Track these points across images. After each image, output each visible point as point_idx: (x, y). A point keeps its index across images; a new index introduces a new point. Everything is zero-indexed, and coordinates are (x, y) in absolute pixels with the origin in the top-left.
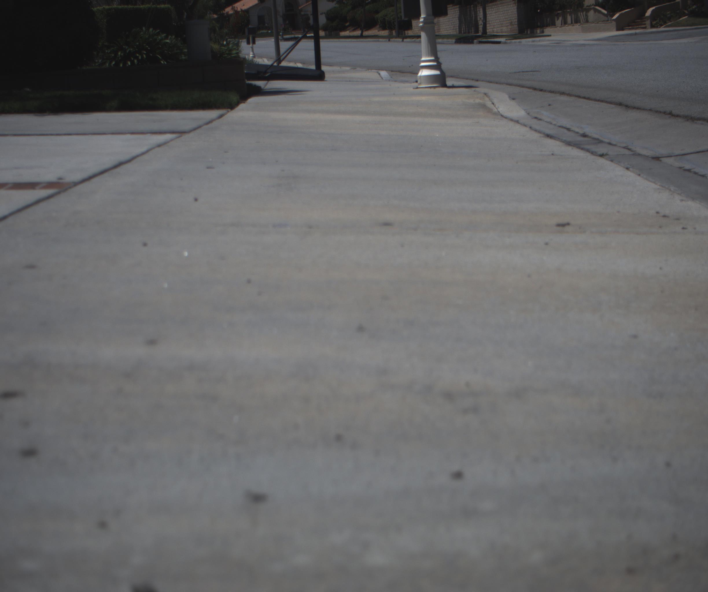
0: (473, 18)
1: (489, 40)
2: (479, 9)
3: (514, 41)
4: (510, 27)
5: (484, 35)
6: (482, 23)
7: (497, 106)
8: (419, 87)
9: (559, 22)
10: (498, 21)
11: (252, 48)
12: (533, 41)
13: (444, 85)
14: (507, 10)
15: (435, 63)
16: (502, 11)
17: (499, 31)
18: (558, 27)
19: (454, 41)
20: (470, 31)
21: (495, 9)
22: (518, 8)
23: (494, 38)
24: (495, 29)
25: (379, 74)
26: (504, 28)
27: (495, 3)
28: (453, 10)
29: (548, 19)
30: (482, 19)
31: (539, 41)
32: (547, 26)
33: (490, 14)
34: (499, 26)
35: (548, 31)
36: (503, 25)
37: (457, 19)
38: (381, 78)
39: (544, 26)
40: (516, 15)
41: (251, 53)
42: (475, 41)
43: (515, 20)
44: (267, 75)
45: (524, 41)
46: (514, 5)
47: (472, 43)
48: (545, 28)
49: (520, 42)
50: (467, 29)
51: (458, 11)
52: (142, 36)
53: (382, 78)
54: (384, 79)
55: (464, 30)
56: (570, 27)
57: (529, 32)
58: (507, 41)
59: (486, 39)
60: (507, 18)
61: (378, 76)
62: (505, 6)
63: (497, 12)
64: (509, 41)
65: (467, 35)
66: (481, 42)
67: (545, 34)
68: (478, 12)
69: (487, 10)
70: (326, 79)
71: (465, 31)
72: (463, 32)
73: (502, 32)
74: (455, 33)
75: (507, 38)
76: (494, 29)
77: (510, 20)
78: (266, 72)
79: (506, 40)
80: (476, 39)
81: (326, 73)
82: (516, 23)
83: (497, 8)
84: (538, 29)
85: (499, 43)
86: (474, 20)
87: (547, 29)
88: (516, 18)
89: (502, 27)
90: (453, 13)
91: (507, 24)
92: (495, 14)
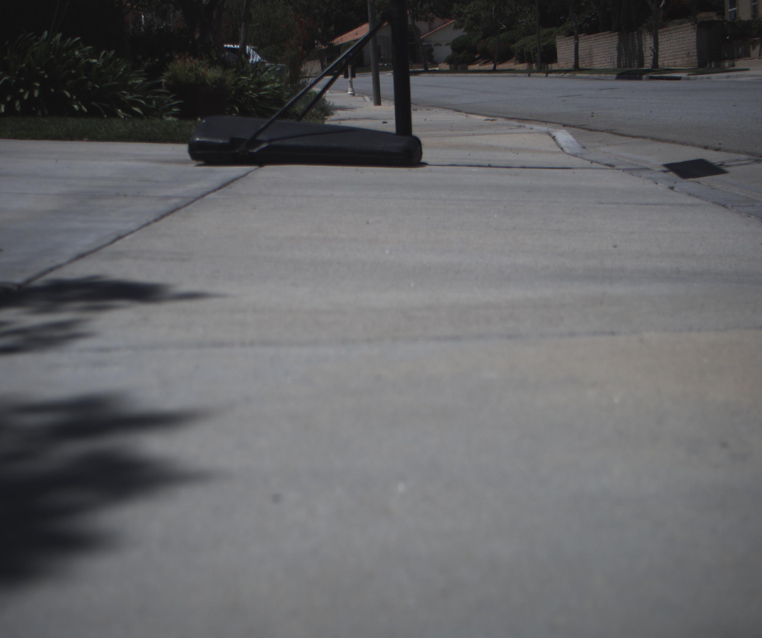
0: (637, 48)
1: (664, 75)
2: (645, 36)
3: (700, 76)
4: (687, 59)
5: (655, 69)
6: (652, 54)
9: (755, 52)
10: (671, 51)
12: (728, 77)
14: (683, 38)
16: (676, 39)
17: (671, 64)
18: (755, 59)
19: (614, 76)
20: (632, 64)
21: (666, 36)
22: (697, 35)
23: (669, 73)
24: (666, 62)
25: (554, 138)
26: (678, 60)
27: (666, 29)
28: (610, 38)
29: (740, 50)
30: (653, 48)
31: (737, 76)
32: (739, 57)
34: (671, 58)
35: (740, 64)
36: (677, 57)
37: (616, 49)
38: (559, 150)
39: (733, 58)
40: (695, 44)
41: (350, 89)
42: (644, 76)
43: (694, 51)
45: (714, 76)
46: (693, 31)
47: (640, 79)
48: (736, 61)
49: (708, 78)
50: (628, 61)
51: (617, 40)
53: (562, 149)
54: (567, 150)
57: (713, 66)
58: (690, 76)
59: (659, 74)
60: (683, 48)
62: (680, 33)
63: (668, 40)
64: (693, 76)
65: (628, 69)
66: (651, 78)
67: (736, 68)
68: (644, 40)
69: (659, 37)
71: (625, 64)
72: (622, 65)
73: (675, 66)
74: (614, 66)
75: (688, 73)
76: (664, 62)
77: (687, 50)
79: (688, 75)
80: (645, 74)
82: (695, 54)
83: (669, 35)
84: (726, 62)
85: (679, 79)
86: (637, 51)
87: (739, 61)
88: (695, 47)
89: (675, 59)
90: (610, 41)
91: (683, 56)
92: (666, 43)
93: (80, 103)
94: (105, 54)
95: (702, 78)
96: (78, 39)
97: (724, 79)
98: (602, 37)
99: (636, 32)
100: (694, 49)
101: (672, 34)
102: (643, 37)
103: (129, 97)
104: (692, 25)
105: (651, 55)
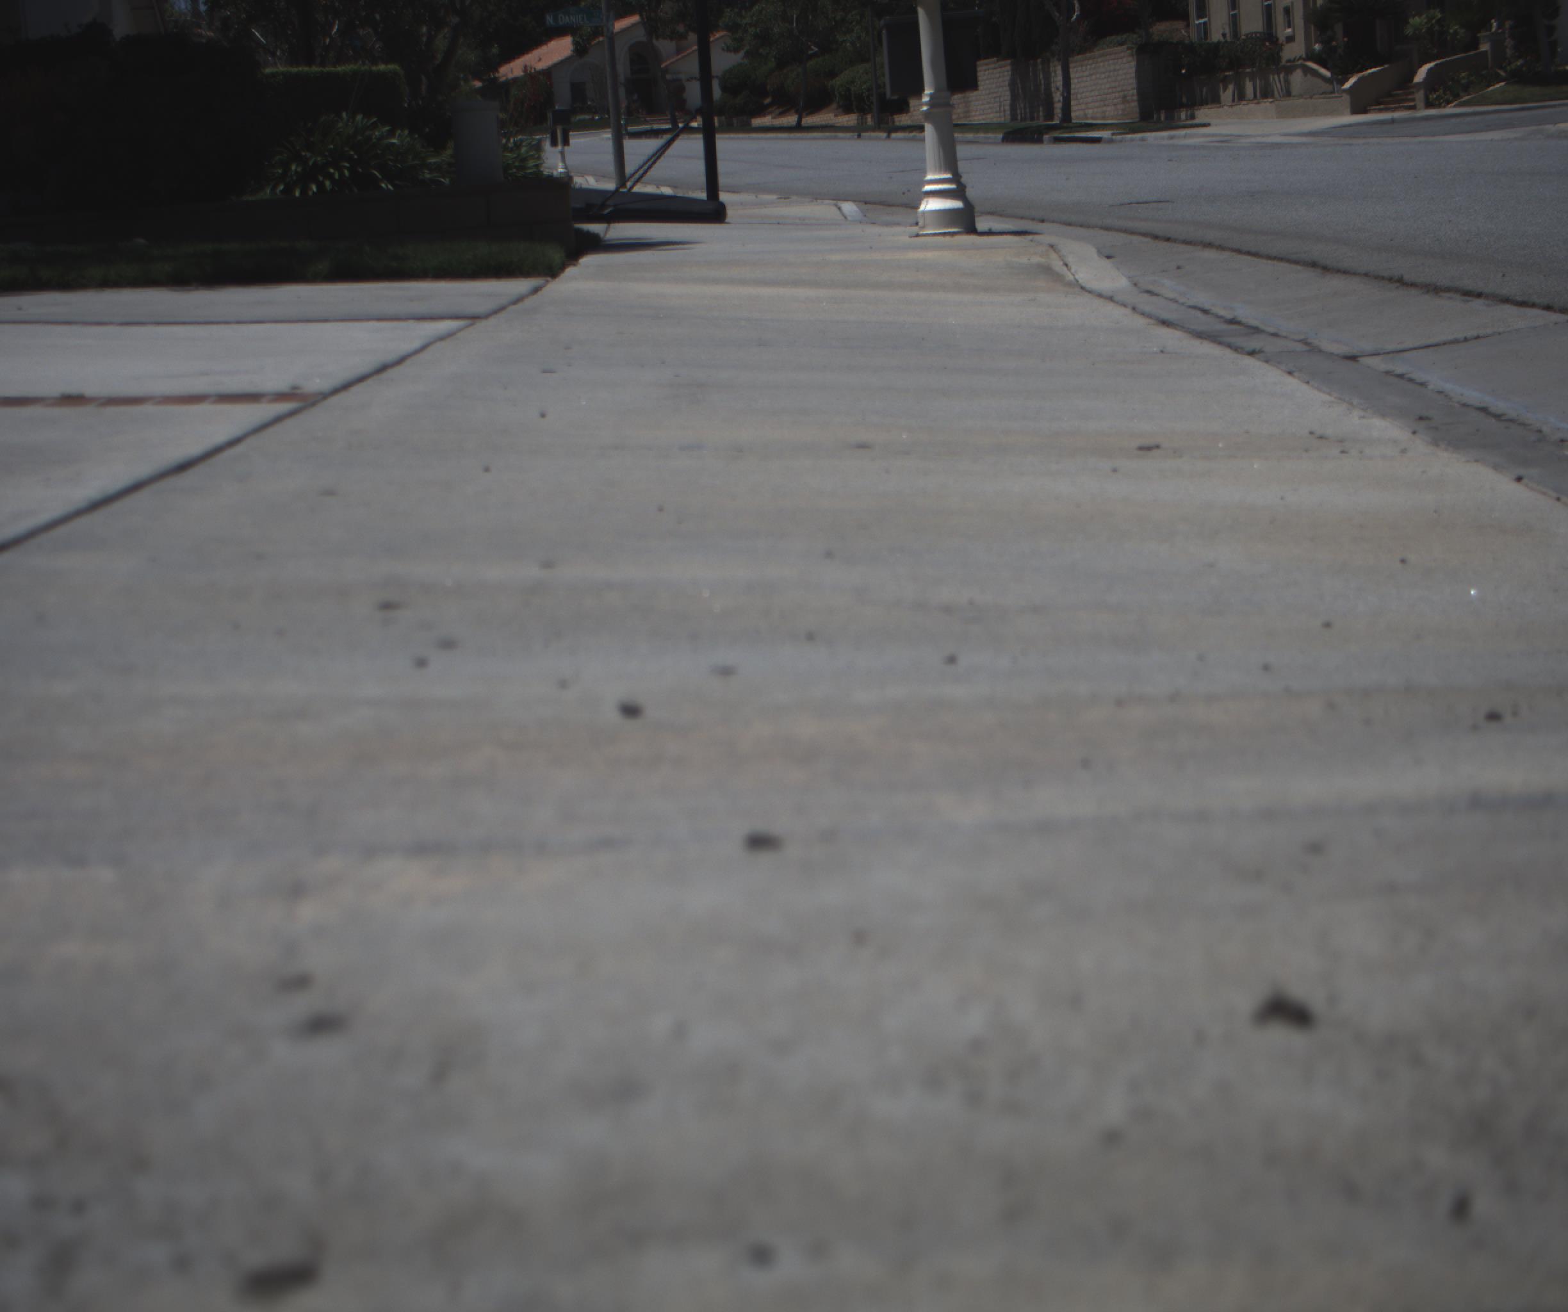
0: (1043, 87)
1: (1076, 134)
2: (1055, 66)
3: (1129, 136)
4: (1121, 107)
5: (1065, 125)
6: (1061, 98)
7: (1073, 270)
8: (921, 233)
9: (1227, 95)
10: (1097, 93)
11: (562, 153)
12: (1172, 138)
13: (972, 230)
14: (1115, 70)
15: (953, 186)
16: (1104, 73)
18: (1225, 107)
19: (1000, 136)
20: (1036, 115)
21: (1089, 67)
22: (1137, 66)
23: (1086, 131)
24: (1090, 111)
25: (839, 209)
26: (1109, 109)
27: (1088, 55)
28: (999, 70)
29: (1205, 90)
30: (1061, 89)
31: (1185, 137)
32: (1203, 103)
33: (1078, 78)
34: (1097, 104)
35: (1202, 114)
36: (1107, 102)
37: (1008, 88)
38: (843, 218)
39: (1195, 103)
40: (1135, 81)
41: (561, 165)
42: (1046, 137)
43: (1133, 92)
44: (606, 211)
45: (1151, 136)
46: (1130, 59)
47: (1039, 141)
48: (1197, 110)
49: (1143, 140)
50: (1028, 110)
51: (1010, 73)
52: (341, 130)
53: (845, 218)
54: (849, 218)
55: (1021, 114)
56: (1252, 106)
57: (1163, 118)
58: (1114, 137)
59: (1070, 132)
60: (1115, 87)
61: (838, 212)
62: (1111, 62)
64: (1119, 137)
65: (1028, 123)
66: (1058, 140)
67: (1197, 121)
68: (1053, 74)
69: (1071, 70)
70: (727, 220)
71: (1023, 115)
72: (1019, 117)
73: (1104, 118)
74: (1003, 119)
75: (1115, 131)
76: (1087, 111)
77: (1123, 91)
78: (603, 206)
79: (1113, 134)
80: (1047, 133)
81: (728, 208)
82: (1135, 98)
83: (1093, 66)
84: (1183, 111)
85: (1097, 140)
86: (1043, 91)
87: (1202, 110)
88: (1135, 86)
89: (1105, 105)
90: (998, 75)
91: (1115, 101)
92: (1089, 79)
93: (385, 182)
95: (1132, 140)
99: (1039, 61)
100: (1133, 89)
101: (1098, 64)
102: (1051, 69)
104: (1128, 49)
105: (1060, 100)
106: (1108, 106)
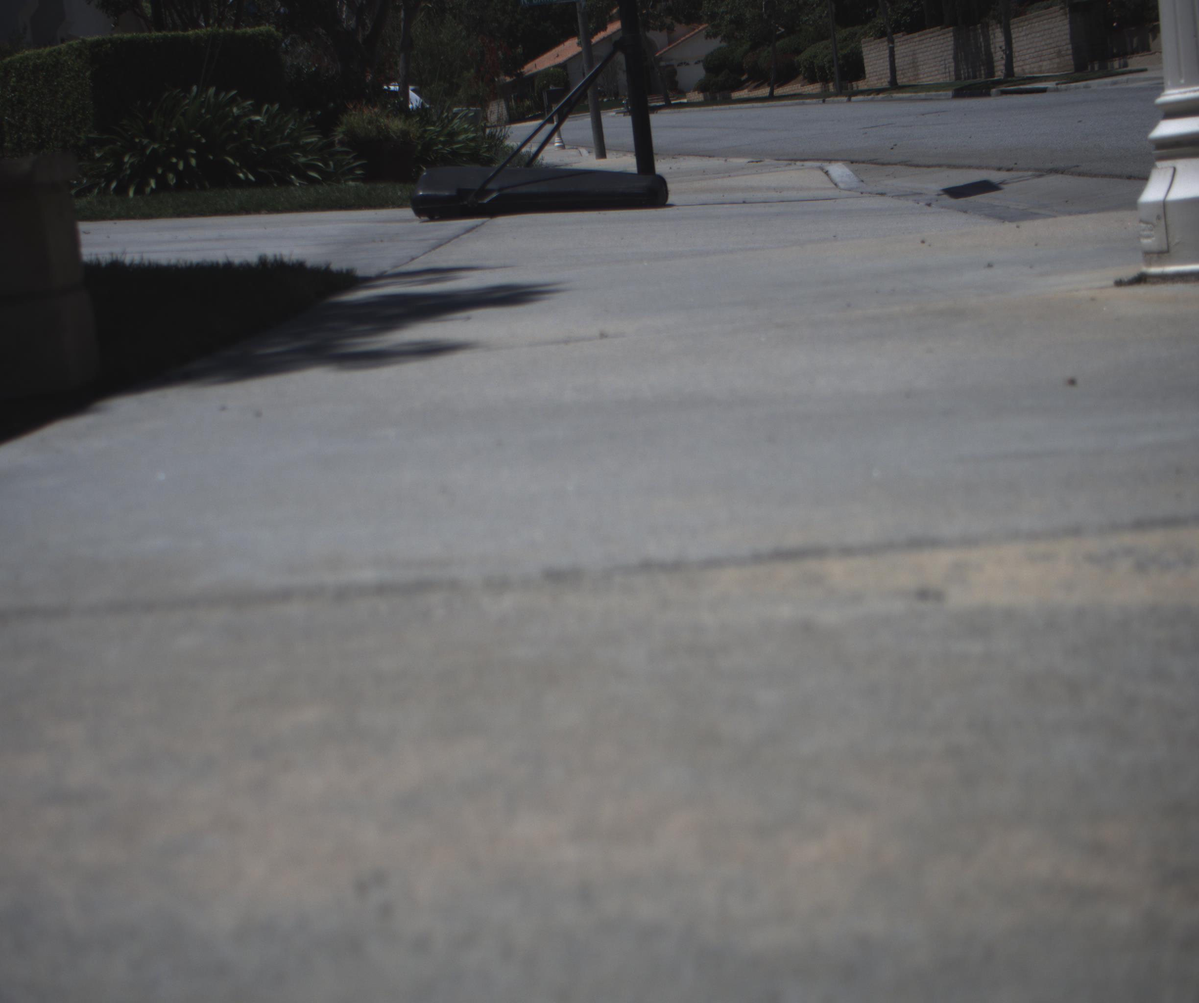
0: (983, 49)
1: (1022, 87)
2: (993, 30)
4: (1057, 60)
5: (1009, 79)
6: (1004, 56)
10: (1033, 50)
11: (559, 131)
12: (1115, 83)
14: (1049, 29)
16: (1039, 32)
17: (1035, 70)
18: (1157, 54)
19: (950, 93)
20: (978, 74)
21: (1024, 28)
22: (1071, 23)
23: (1029, 83)
24: (1028, 67)
25: (827, 173)
26: (1045, 63)
27: (1023, 17)
28: (942, 37)
29: (1135, 40)
30: (1004, 48)
31: (1127, 81)
32: (1134, 52)
34: (1034, 60)
35: (1135, 62)
36: (1043, 58)
37: (951, 52)
38: (833, 186)
39: (1125, 53)
40: (1068, 37)
42: (994, 91)
43: (1068, 48)
45: (1094, 83)
46: (1064, 17)
47: (987, 94)
48: (1130, 58)
49: (1086, 87)
50: (970, 70)
51: (953, 38)
53: (836, 184)
54: (841, 185)
55: (964, 73)
57: (1096, 68)
58: (1059, 86)
59: (1015, 85)
60: (1050, 44)
61: (825, 178)
62: (1045, 22)
63: (1028, 34)
64: (1064, 86)
65: (971, 81)
66: (1004, 93)
67: (1129, 68)
68: (992, 37)
69: (1012, 31)
71: (966, 75)
72: (963, 76)
73: (1040, 72)
74: (948, 79)
75: (1057, 82)
76: (1024, 67)
77: (1057, 46)
79: (1057, 84)
80: (994, 88)
82: (1070, 52)
83: (1029, 26)
84: (1116, 60)
85: (1043, 90)
86: (983, 53)
87: (1134, 58)
88: (1068, 41)
89: (1041, 61)
90: (942, 41)
91: (1051, 55)
92: (1025, 38)
93: (245, 170)
94: (268, 109)
95: (1077, 88)
96: (234, 92)
97: (1109, 87)
98: (930, 35)
99: (979, 26)
100: (1066, 44)
101: (1033, 25)
102: (990, 32)
103: (302, 160)
104: (1061, 8)
105: (1002, 58)
106: (1044, 60)
